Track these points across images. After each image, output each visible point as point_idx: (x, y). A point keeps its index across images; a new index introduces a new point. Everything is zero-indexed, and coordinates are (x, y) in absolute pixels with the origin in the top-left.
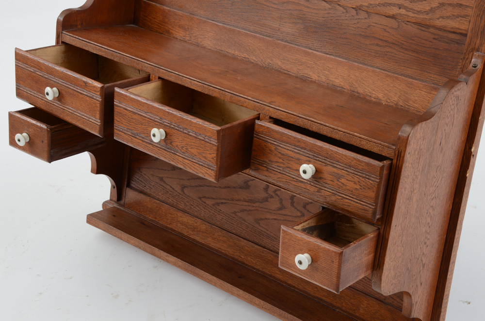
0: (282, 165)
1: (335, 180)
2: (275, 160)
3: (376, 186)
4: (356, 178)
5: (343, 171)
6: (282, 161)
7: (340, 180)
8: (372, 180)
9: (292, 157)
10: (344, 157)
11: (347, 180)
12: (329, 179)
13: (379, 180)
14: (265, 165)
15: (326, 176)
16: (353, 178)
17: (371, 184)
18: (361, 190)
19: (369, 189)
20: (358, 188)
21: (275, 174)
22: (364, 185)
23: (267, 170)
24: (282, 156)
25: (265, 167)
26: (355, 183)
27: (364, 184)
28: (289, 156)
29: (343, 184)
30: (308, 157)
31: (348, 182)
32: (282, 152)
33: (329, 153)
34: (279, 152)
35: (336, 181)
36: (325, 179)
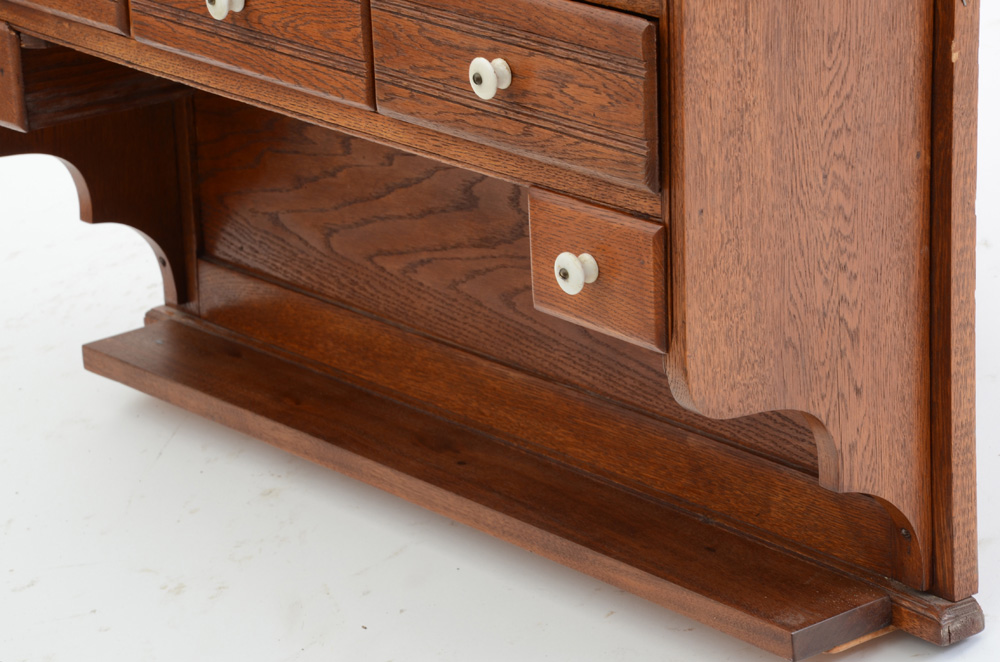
0: (440, 75)
1: (556, 92)
2: (423, 64)
3: (642, 89)
4: (597, 77)
5: (569, 62)
6: (438, 63)
7: (565, 90)
8: (631, 75)
9: (458, 48)
10: (565, 22)
11: (581, 86)
12: (543, 91)
13: (645, 72)
14: (405, 83)
15: (536, 85)
16: (591, 77)
17: (630, 84)
18: (612, 109)
19: (627, 100)
20: (605, 103)
21: (429, 104)
22: (616, 93)
23: (412, 97)
24: (437, 49)
25: (406, 88)
26: (597, 91)
27: (617, 89)
28: (451, 46)
29: (572, 98)
30: (491, 38)
31: (582, 90)
32: (436, 38)
33: (533, 18)
34: (430, 39)
35: (558, 97)
36: (535, 94)
